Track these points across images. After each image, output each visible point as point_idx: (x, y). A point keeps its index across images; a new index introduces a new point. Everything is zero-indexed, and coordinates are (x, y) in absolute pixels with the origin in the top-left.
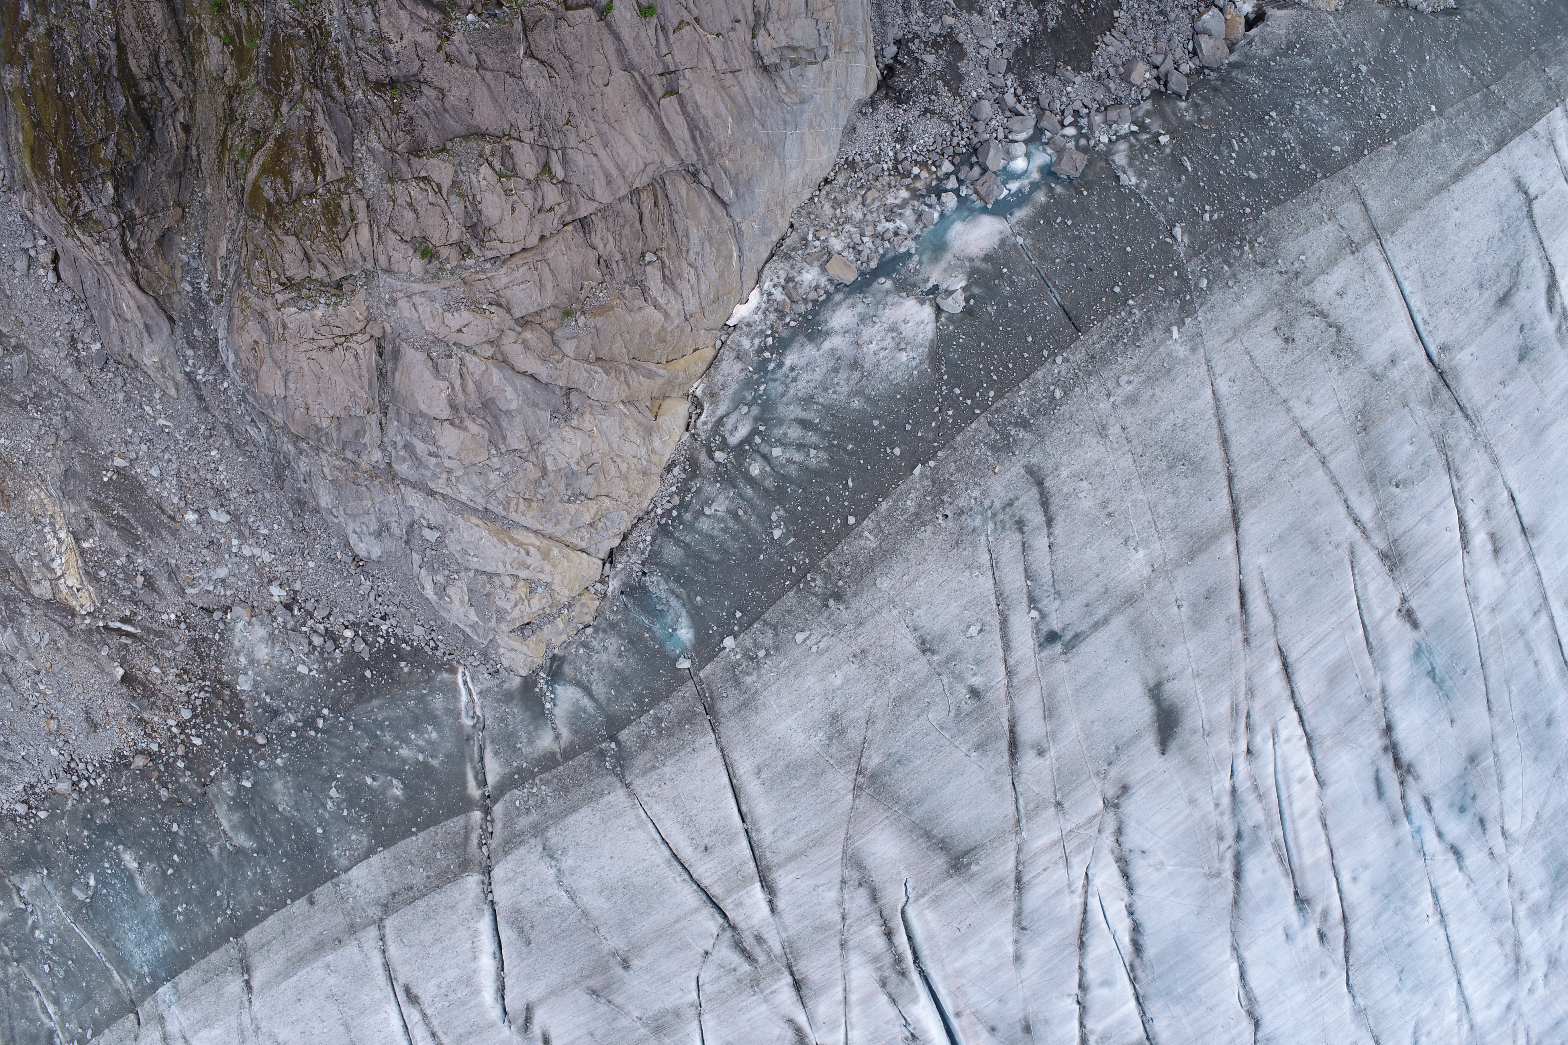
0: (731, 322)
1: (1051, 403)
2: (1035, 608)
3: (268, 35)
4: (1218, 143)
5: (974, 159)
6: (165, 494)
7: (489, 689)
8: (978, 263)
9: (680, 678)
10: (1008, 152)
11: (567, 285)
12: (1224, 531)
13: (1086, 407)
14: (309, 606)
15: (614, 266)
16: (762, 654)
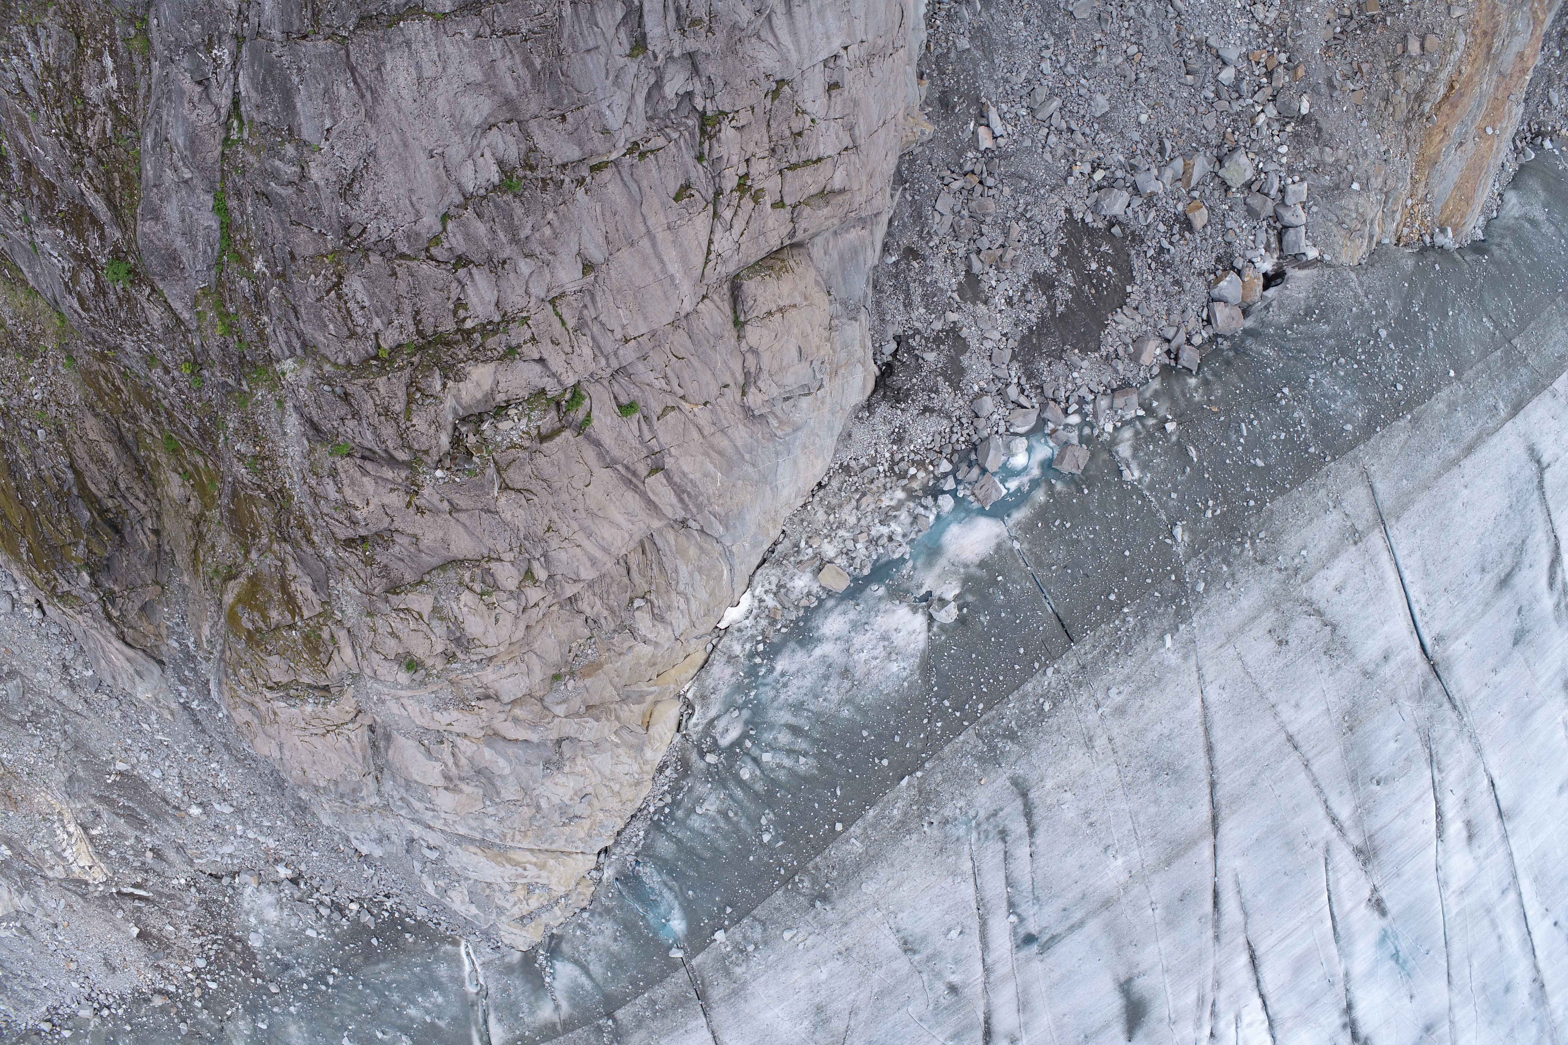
0: (722, 625)
1: (1039, 715)
2: (1014, 913)
3: (228, 490)
4: (1227, 426)
5: (973, 457)
6: (168, 790)
7: (491, 962)
8: (973, 570)
9: (674, 966)
10: (1008, 447)
11: (554, 656)
12: (1202, 837)
13: (1075, 719)
14: (315, 883)
15: (603, 621)
16: (751, 948)
